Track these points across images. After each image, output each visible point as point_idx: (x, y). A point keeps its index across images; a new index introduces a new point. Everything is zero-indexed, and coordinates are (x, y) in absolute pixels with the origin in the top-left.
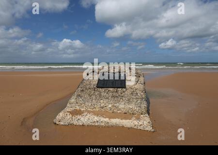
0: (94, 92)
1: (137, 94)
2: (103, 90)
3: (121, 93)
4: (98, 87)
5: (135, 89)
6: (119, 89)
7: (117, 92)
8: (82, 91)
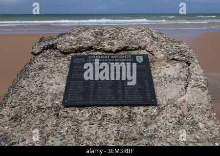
0: (54, 121)
1: (194, 123)
2: (86, 113)
3: (146, 125)
4: (66, 105)
5: (185, 107)
6: (136, 109)
7: (130, 119)
8: (16, 118)
